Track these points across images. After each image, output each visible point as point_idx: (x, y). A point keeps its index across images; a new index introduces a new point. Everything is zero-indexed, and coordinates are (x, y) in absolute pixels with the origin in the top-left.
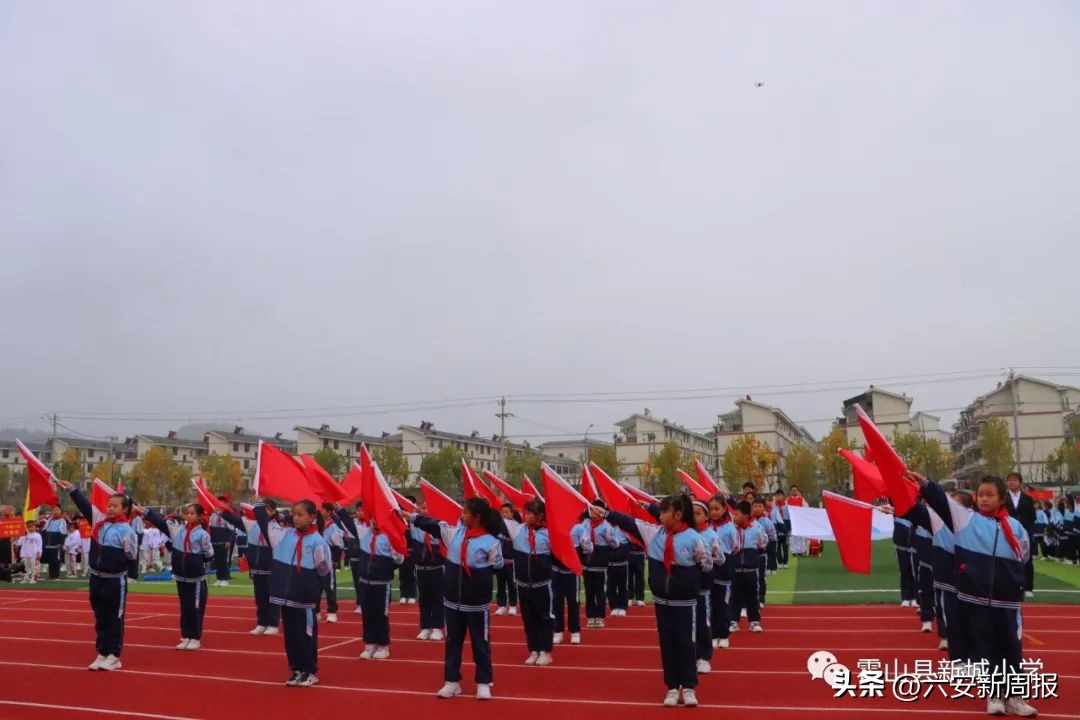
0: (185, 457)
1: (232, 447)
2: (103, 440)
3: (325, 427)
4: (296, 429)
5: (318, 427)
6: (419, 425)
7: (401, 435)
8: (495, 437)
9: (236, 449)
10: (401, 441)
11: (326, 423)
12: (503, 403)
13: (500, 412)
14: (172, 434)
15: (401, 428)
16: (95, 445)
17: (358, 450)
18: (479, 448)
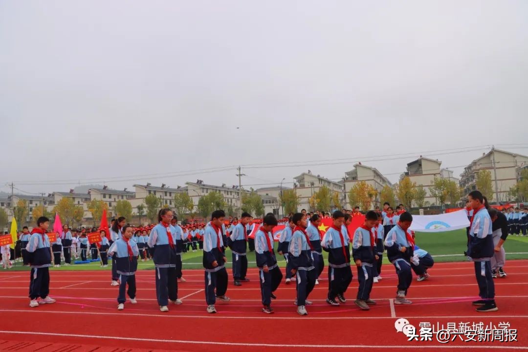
0: (79, 202)
1: (102, 196)
2: (37, 195)
3: (148, 185)
4: (135, 186)
5: (146, 184)
6: (196, 182)
7: (187, 187)
8: (234, 187)
9: (104, 197)
10: (187, 190)
11: (149, 183)
12: (240, 169)
13: (238, 174)
14: (72, 191)
15: (187, 183)
16: (32, 198)
17: (166, 195)
18: (226, 192)
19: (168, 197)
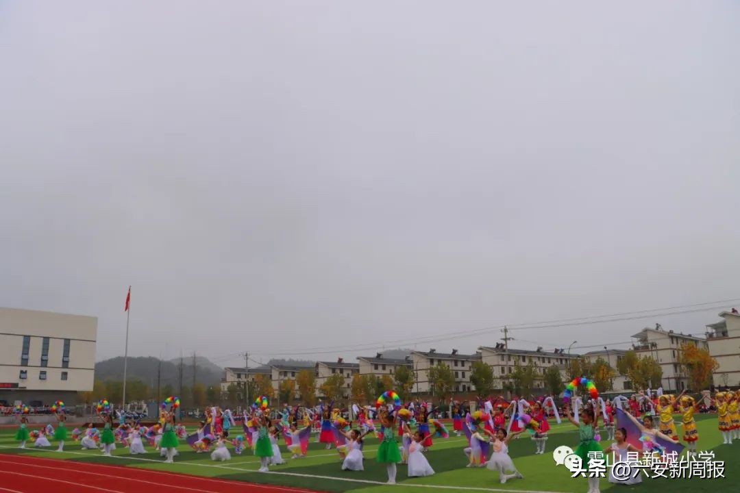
1: (373, 367)
3: (432, 351)
5: (428, 351)
6: (495, 346)
8: (557, 350)
9: (376, 368)
10: (481, 358)
11: (433, 348)
12: (506, 331)
13: (504, 337)
15: (481, 349)
17: (456, 365)
18: (541, 360)
19: (459, 367)
